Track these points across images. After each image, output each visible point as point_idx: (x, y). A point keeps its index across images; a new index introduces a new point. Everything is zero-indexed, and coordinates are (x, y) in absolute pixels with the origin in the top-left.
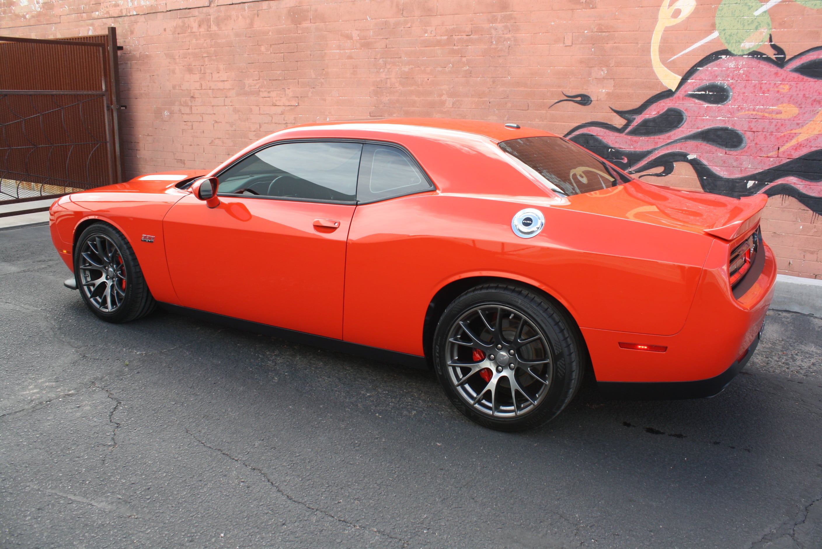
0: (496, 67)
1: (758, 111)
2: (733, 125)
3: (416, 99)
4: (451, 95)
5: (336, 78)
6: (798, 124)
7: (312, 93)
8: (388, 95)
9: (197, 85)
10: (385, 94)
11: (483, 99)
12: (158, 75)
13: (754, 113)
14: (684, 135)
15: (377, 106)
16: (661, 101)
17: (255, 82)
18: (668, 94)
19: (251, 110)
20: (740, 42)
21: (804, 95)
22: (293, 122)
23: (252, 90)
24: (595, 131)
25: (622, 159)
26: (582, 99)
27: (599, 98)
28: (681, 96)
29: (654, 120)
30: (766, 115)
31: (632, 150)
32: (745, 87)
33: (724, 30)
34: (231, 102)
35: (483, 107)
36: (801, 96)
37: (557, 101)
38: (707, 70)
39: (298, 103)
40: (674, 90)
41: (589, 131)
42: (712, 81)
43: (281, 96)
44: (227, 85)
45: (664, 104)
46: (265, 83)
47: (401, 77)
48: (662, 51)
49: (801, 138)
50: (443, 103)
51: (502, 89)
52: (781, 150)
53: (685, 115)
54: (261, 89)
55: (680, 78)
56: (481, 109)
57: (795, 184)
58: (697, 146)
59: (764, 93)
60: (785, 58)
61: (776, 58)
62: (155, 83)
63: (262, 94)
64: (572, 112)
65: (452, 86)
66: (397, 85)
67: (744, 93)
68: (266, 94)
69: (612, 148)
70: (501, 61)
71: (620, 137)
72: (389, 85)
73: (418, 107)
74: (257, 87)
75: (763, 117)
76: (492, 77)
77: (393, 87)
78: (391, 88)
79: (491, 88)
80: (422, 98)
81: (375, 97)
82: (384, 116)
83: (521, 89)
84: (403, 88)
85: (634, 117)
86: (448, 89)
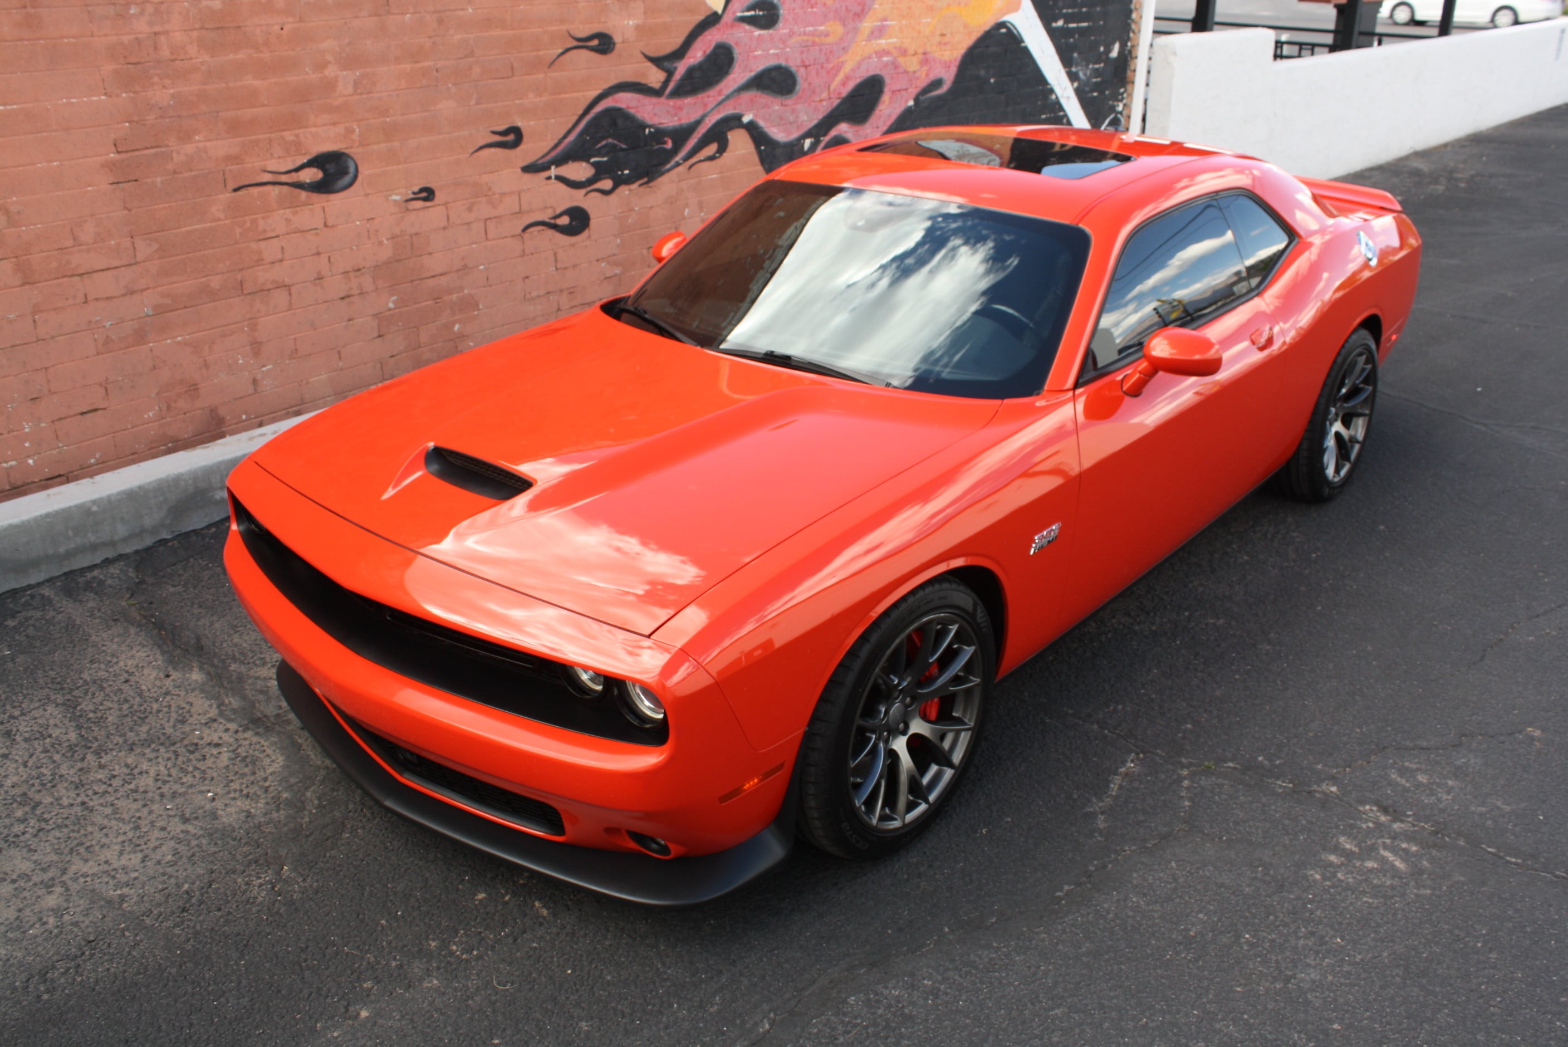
1: (809, 35)
2: (787, 60)
3: (257, 83)
4: (348, 62)
6: (844, 49)
8: (168, 82)
10: (156, 79)
11: (422, 64)
13: (805, 38)
14: (736, 86)
15: (136, 119)
16: (707, 33)
18: (713, 19)
21: (846, 7)
24: (625, 100)
25: (665, 143)
26: (600, 41)
27: (626, 37)
28: (730, 21)
29: (699, 68)
30: (817, 39)
31: (677, 123)
32: (794, 1)
35: (424, 82)
36: (844, 9)
37: (560, 51)
40: (720, 11)
41: (616, 101)
45: (710, 37)
47: (202, 28)
49: (847, 68)
50: (329, 86)
51: (459, 37)
52: (832, 88)
53: (737, 52)
56: (420, 88)
57: (846, 132)
58: (752, 100)
59: (812, 7)
64: (587, 69)
65: (347, 41)
66: (193, 50)
67: (794, 9)
69: (649, 127)
71: (659, 104)
72: (165, 53)
73: (264, 105)
75: (814, 44)
76: (435, 12)
77: (180, 58)
78: (173, 61)
79: (436, 36)
80: (273, 80)
81: (125, 92)
82: (168, 146)
83: (496, 32)
84: (212, 57)
85: (675, 65)
86: (338, 49)
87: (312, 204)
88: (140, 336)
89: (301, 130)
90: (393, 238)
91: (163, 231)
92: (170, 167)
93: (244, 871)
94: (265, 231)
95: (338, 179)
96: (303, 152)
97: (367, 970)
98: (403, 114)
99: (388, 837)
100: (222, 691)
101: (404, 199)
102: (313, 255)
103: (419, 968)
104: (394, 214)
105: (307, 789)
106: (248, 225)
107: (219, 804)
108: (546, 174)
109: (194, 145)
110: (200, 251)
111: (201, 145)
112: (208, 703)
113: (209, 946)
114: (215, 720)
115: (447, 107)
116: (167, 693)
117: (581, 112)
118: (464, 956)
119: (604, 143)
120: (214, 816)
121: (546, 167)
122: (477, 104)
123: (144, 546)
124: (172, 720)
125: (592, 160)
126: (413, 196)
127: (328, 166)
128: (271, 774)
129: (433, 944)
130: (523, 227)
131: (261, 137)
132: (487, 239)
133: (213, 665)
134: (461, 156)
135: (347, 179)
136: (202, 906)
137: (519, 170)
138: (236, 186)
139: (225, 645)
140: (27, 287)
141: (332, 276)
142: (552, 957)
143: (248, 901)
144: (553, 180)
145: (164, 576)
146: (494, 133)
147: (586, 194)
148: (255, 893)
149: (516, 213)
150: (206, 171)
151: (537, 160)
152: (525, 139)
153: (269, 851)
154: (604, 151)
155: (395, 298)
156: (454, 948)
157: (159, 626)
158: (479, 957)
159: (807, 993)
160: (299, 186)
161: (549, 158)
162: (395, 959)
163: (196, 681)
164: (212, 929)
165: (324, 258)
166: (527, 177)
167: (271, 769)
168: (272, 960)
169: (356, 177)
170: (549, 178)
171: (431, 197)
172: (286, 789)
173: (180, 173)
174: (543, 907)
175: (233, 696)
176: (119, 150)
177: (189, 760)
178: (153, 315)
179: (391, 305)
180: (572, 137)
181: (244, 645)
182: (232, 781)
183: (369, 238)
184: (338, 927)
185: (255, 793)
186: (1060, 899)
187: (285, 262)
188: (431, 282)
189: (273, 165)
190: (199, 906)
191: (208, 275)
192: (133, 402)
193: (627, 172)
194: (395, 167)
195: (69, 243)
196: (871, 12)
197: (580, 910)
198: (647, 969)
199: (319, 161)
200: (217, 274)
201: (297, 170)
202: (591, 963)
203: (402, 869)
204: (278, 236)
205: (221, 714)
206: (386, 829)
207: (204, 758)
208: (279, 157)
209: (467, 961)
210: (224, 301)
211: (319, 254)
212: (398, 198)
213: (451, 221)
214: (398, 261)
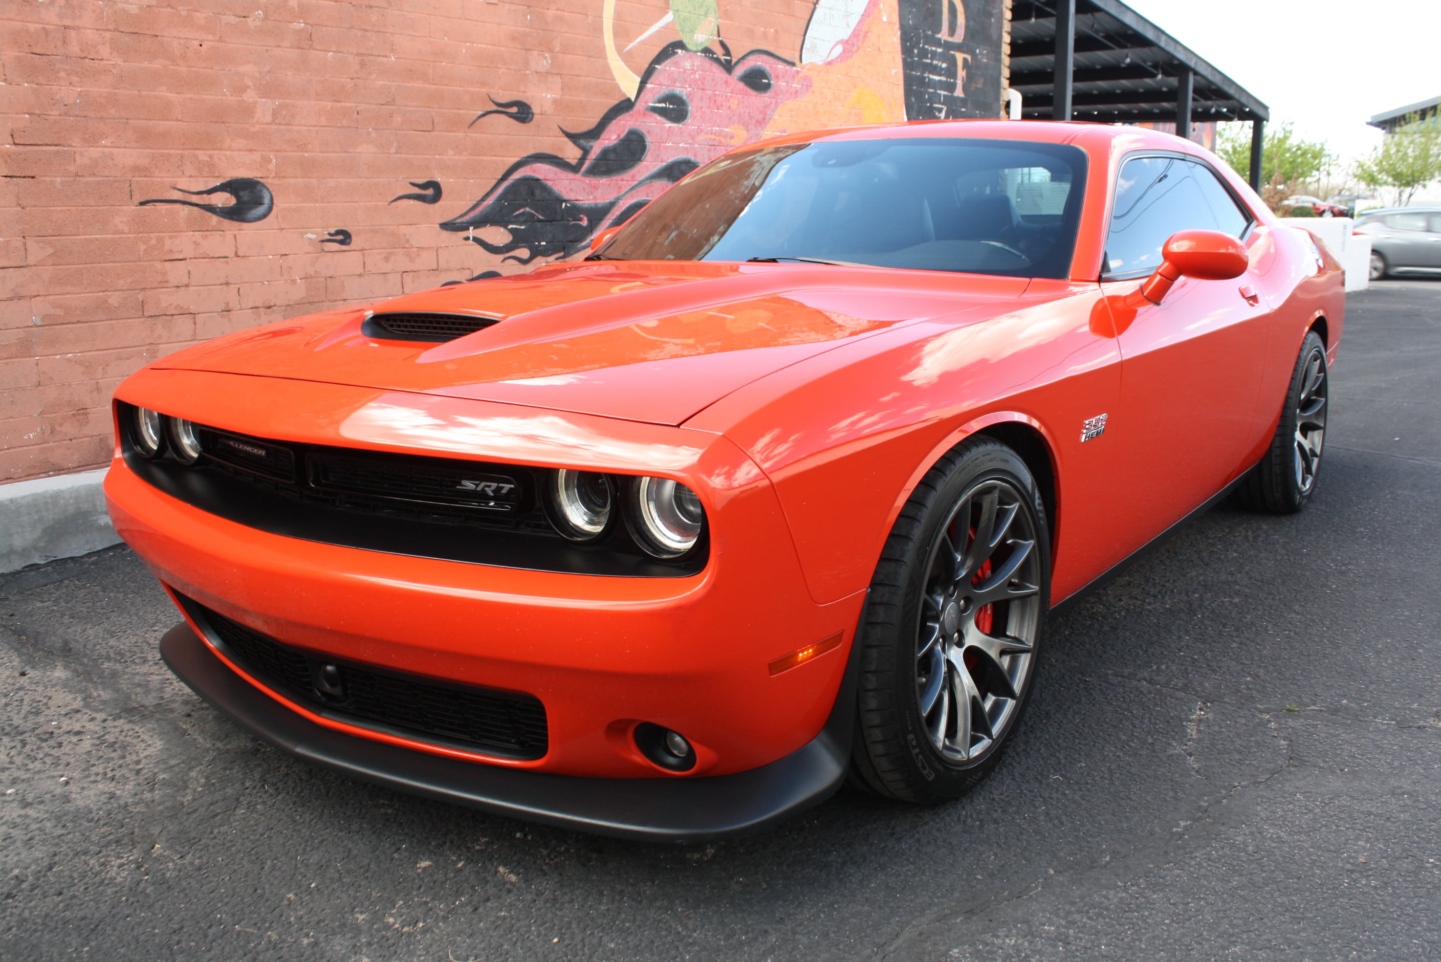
0: (366, 30)
1: (715, 134)
2: (695, 156)
3: (172, 96)
4: (268, 90)
8: (75, 79)
10: (63, 75)
11: (344, 104)
13: (712, 137)
14: (648, 174)
15: (37, 112)
16: (620, 117)
18: (626, 106)
20: (692, 32)
21: (748, 112)
24: (541, 171)
25: (581, 220)
26: (519, 109)
27: (544, 109)
28: (642, 110)
29: (614, 149)
30: (723, 140)
31: (592, 202)
32: (702, 99)
33: (677, 11)
35: (345, 122)
36: (747, 114)
37: (481, 113)
38: (665, 70)
40: (633, 99)
41: (534, 171)
42: (670, 88)
45: (624, 122)
47: (116, 30)
48: (617, 34)
50: (248, 111)
51: (381, 83)
53: (648, 140)
55: (638, 79)
56: (340, 127)
58: (663, 190)
59: (718, 109)
60: (730, 61)
61: (726, 60)
64: (507, 134)
65: (267, 68)
66: (105, 51)
67: (701, 108)
69: (566, 201)
70: (374, 19)
71: (575, 179)
72: (74, 49)
73: (177, 120)
75: (720, 144)
76: (358, 54)
77: (89, 57)
78: (83, 58)
79: (358, 78)
80: (189, 96)
81: (27, 82)
82: (71, 146)
83: (418, 84)
84: (125, 61)
85: (590, 144)
86: (258, 75)
87: (223, 231)
88: (25, 348)
89: (216, 152)
90: (306, 278)
91: (59, 235)
92: (72, 168)
93: (100, 852)
94: (171, 251)
95: (251, 209)
96: (217, 174)
97: (268, 950)
98: (322, 152)
99: (296, 811)
100: (90, 685)
101: (320, 239)
102: (221, 284)
103: (341, 945)
104: (309, 253)
105: (191, 769)
106: (154, 242)
107: (72, 787)
108: (464, 234)
109: (101, 149)
110: (99, 263)
111: (106, 150)
112: (72, 696)
113: (38, 934)
114: (78, 711)
115: (366, 151)
116: (20, 689)
117: (500, 177)
118: (406, 929)
119: (521, 211)
120: (66, 799)
121: (464, 227)
122: (397, 153)
123: (12, 570)
124: (23, 712)
125: (510, 227)
126: (329, 237)
127: (241, 193)
128: (146, 757)
129: (361, 917)
130: (440, 285)
131: (173, 152)
133: (82, 664)
134: (379, 203)
135: (261, 210)
136: (36, 891)
137: (438, 226)
138: (143, 199)
139: (98, 647)
141: (241, 309)
142: (530, 926)
143: (102, 882)
144: (471, 242)
145: (32, 594)
146: (413, 184)
147: (503, 261)
148: (113, 873)
149: (433, 269)
150: (111, 179)
151: (456, 219)
152: (444, 195)
153: (137, 830)
154: (521, 219)
156: (391, 920)
157: (19, 633)
158: (424, 931)
159: (892, 948)
160: (210, 209)
161: (467, 218)
162: (307, 935)
163: (59, 678)
164: (47, 915)
165: (234, 288)
166: (446, 234)
167: (146, 753)
168: (129, 944)
169: (270, 209)
170: (467, 239)
171: (348, 241)
172: (164, 771)
173: (83, 176)
174: (510, 873)
175: (104, 689)
176: (16, 142)
177: (39, 748)
178: (42, 326)
180: (490, 201)
181: (122, 647)
182: (94, 765)
184: (227, 903)
185: (123, 775)
186: (1181, 836)
187: (191, 288)
189: (183, 183)
190: (32, 890)
191: (106, 291)
192: (11, 420)
193: (543, 243)
194: (312, 205)
196: (771, 122)
197: (561, 875)
198: (664, 933)
199: (232, 186)
200: (117, 290)
201: (210, 192)
202: (585, 930)
203: (316, 841)
204: (185, 259)
205: (87, 705)
206: (295, 803)
207: (60, 745)
208: (191, 176)
209: (409, 934)
210: (122, 321)
211: (227, 284)
212: (313, 236)
213: (367, 269)
214: (310, 303)
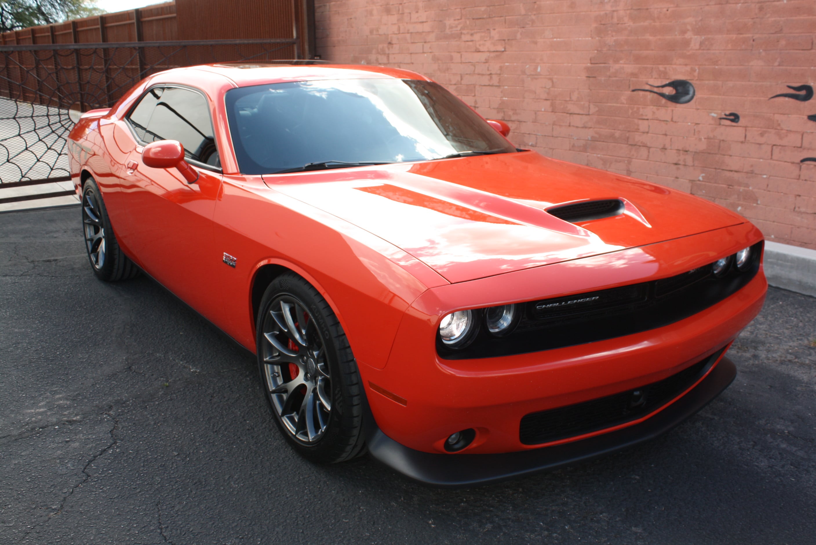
3: (651, 38)
4: (698, 31)
5: (550, 13)
7: (521, 34)
8: (614, 34)
9: (395, 29)
11: (744, 35)
12: (356, 18)
15: (599, 49)
17: (457, 22)
19: (451, 58)
22: (499, 72)
23: (453, 32)
34: (430, 48)
35: (743, 47)
39: (505, 48)
43: (485, 39)
44: (426, 27)
46: (468, 22)
47: (632, 9)
51: (773, 19)
54: (464, 32)
56: (740, 50)
62: (352, 27)
63: (465, 38)
65: (700, 18)
66: (626, 19)
68: (468, 37)
72: (615, 20)
73: (652, 50)
74: (459, 28)
76: (759, 2)
77: (620, 23)
78: (618, 24)
79: (757, 18)
80: (658, 37)
81: (598, 37)
82: (609, 64)
84: (634, 23)
86: (694, 23)
87: (668, 107)
88: (585, 149)
90: (708, 139)
91: (601, 103)
92: (608, 74)
94: (642, 115)
95: (682, 96)
96: (667, 77)
98: (727, 65)
101: (719, 117)
102: (663, 135)
104: (712, 124)
106: (635, 109)
109: (619, 65)
110: (613, 117)
111: (622, 65)
122: (779, 65)
126: (724, 117)
127: (679, 88)
130: (802, 158)
131: (649, 66)
132: (771, 159)
134: (762, 98)
135: (687, 97)
137: (806, 117)
138: (634, 89)
140: (553, 113)
141: (671, 149)
146: (789, 87)
149: (797, 147)
150: (621, 79)
152: (814, 95)
155: (704, 175)
160: (662, 95)
165: (667, 138)
166: (812, 124)
169: (692, 98)
171: (737, 120)
173: (612, 77)
176: (592, 62)
178: (590, 140)
179: (701, 178)
183: (694, 134)
187: (649, 134)
188: (728, 174)
189: (652, 82)
194: (717, 97)
195: (568, 99)
199: (674, 84)
200: (619, 130)
201: (663, 86)
204: (648, 119)
208: (655, 78)
210: (619, 145)
211: (666, 135)
212: (715, 115)
213: (747, 139)
214: (709, 153)
